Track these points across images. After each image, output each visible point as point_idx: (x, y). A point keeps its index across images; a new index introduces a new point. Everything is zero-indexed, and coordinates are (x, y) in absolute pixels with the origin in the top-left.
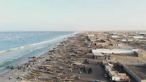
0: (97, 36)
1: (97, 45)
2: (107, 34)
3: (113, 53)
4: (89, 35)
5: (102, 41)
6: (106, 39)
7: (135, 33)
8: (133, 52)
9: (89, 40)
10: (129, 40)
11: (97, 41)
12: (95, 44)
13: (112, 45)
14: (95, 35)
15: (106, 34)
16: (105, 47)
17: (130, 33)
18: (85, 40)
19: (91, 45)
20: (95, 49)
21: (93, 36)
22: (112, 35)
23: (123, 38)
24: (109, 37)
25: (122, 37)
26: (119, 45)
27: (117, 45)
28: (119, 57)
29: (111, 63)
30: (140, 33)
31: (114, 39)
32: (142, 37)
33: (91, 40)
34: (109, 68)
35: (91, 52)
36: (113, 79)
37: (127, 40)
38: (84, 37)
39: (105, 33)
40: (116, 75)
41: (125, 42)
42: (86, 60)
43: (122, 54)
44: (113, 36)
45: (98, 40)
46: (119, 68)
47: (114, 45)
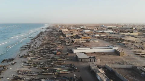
0: (71, 30)
1: (75, 42)
3: (94, 52)
4: (62, 30)
5: (78, 37)
7: (102, 26)
9: (64, 35)
10: (102, 35)
11: (72, 36)
12: (73, 41)
18: (59, 36)
19: (69, 42)
21: (67, 30)
23: (95, 33)
27: (94, 42)
33: (67, 36)
37: (100, 35)
38: (57, 31)
41: (99, 38)
42: (71, 64)
47: (91, 42)
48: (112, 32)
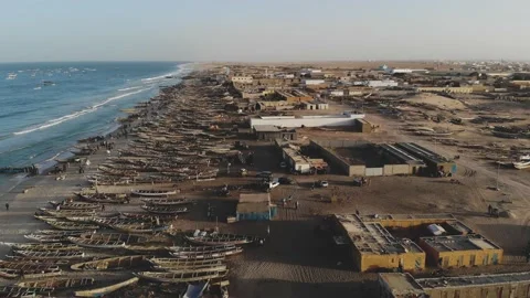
0: (262, 81)
1: (262, 107)
2: (292, 76)
3: (303, 126)
4: (235, 79)
5: (276, 97)
6: (288, 91)
7: (381, 68)
8: (352, 121)
9: (237, 94)
10: (351, 93)
11: (261, 96)
12: (258, 106)
13: (303, 106)
14: (254, 78)
15: (288, 76)
16: (284, 113)
17: (364, 71)
18: (223, 96)
19: (246, 109)
20: (259, 117)
21: (249, 80)
22: (308, 76)
23: (339, 85)
24: (295, 85)
25: (334, 84)
26: (322, 106)
27: (317, 108)
28: (317, 133)
29: (296, 145)
30: (395, 71)
31: (309, 90)
32: (393, 83)
33: (245, 96)
34: (291, 151)
35: (247, 124)
36: (297, 168)
37: (346, 92)
38: (218, 84)
39: (286, 70)
40: (303, 160)
41: (338, 99)
43: (325, 127)
44: (309, 82)
45: (264, 93)
46: (310, 151)
47: (309, 107)
48: (396, 84)
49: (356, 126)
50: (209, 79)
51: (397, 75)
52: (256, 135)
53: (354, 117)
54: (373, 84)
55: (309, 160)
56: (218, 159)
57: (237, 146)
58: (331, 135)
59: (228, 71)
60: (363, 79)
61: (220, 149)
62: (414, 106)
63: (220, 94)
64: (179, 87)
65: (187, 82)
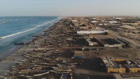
0: (80, 21)
1: (80, 28)
2: (88, 20)
3: (91, 33)
4: (73, 21)
5: (84, 25)
6: (87, 24)
7: (112, 18)
8: (105, 32)
9: (73, 25)
10: (104, 25)
12: (79, 28)
13: (91, 28)
14: (78, 20)
15: (87, 20)
16: (86, 30)
17: (108, 19)
19: (76, 29)
20: (79, 31)
21: (76, 21)
22: (92, 20)
23: (101, 22)
24: (89, 22)
25: (100, 22)
26: (96, 28)
27: (95, 28)
28: (95, 35)
29: (89, 38)
30: (116, 19)
31: (93, 24)
32: (116, 22)
33: (75, 25)
34: (88, 40)
35: (76, 33)
36: (90, 45)
38: (68, 22)
39: (86, 18)
40: (91, 43)
41: (101, 26)
43: (97, 34)
44: (93, 22)
45: (80, 24)
46: (93, 40)
47: (93, 28)
48: (117, 22)
49: (106, 34)
50: (66, 21)
51: (117, 20)
52: (79, 35)
53: (105, 31)
54: (110, 22)
55: (93, 42)
56: (69, 42)
57: (73, 38)
58: (99, 36)
59: (71, 19)
60: (108, 21)
61: (69, 39)
62: (122, 28)
63: (69, 25)
64: (59, 23)
65: (60, 22)
